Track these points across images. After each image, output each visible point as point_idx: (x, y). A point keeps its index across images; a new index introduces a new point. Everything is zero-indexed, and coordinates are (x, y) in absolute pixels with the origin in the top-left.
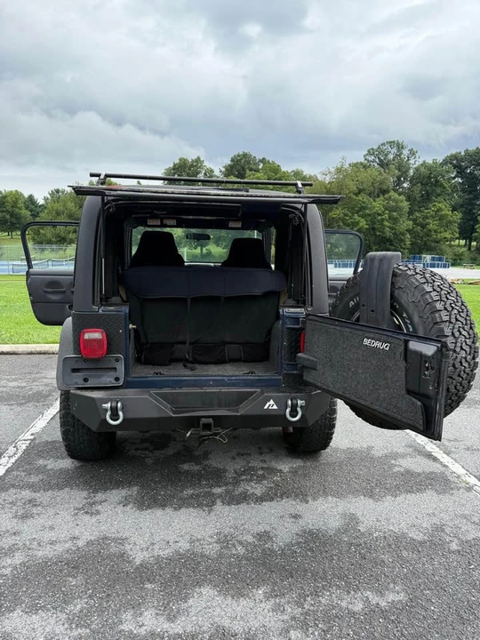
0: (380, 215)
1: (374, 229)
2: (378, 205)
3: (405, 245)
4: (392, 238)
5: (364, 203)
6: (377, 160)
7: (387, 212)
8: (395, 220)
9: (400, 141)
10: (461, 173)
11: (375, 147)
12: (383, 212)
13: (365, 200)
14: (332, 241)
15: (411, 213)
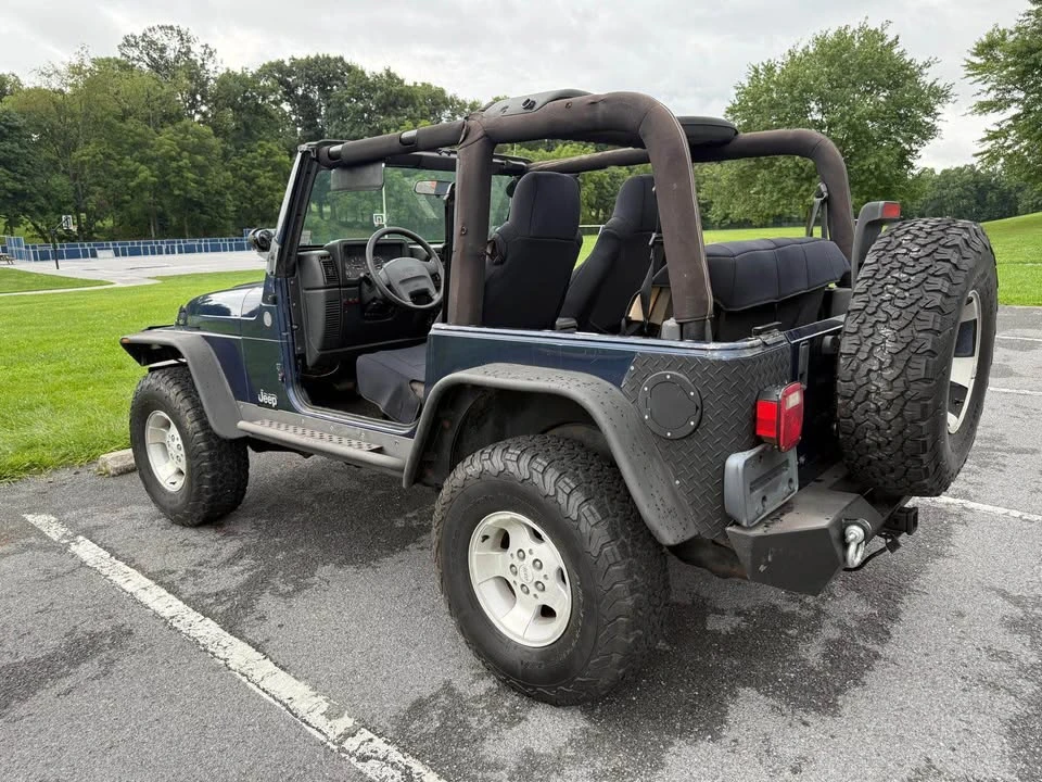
0: (173, 159)
1: (166, 184)
2: (166, 139)
3: (226, 211)
4: (203, 201)
5: (140, 135)
6: (146, 58)
7: (185, 154)
8: (202, 170)
9: (184, 29)
10: (289, 93)
11: (139, 34)
12: (179, 154)
13: (140, 130)
14: (90, 206)
15: (225, 155)
